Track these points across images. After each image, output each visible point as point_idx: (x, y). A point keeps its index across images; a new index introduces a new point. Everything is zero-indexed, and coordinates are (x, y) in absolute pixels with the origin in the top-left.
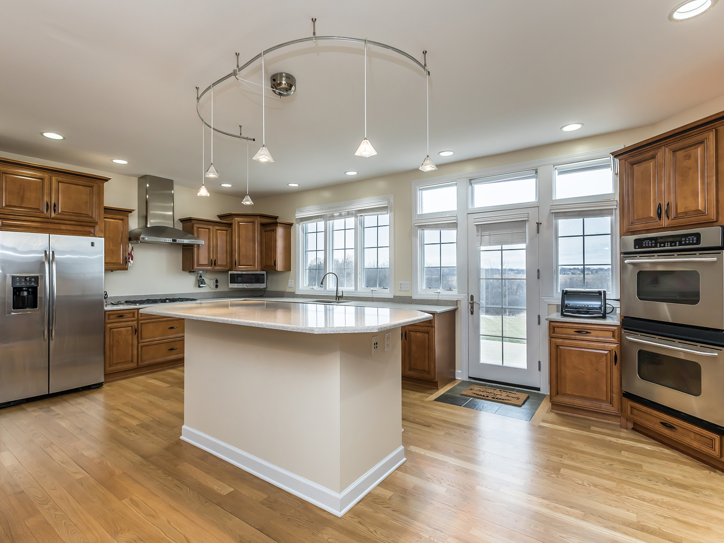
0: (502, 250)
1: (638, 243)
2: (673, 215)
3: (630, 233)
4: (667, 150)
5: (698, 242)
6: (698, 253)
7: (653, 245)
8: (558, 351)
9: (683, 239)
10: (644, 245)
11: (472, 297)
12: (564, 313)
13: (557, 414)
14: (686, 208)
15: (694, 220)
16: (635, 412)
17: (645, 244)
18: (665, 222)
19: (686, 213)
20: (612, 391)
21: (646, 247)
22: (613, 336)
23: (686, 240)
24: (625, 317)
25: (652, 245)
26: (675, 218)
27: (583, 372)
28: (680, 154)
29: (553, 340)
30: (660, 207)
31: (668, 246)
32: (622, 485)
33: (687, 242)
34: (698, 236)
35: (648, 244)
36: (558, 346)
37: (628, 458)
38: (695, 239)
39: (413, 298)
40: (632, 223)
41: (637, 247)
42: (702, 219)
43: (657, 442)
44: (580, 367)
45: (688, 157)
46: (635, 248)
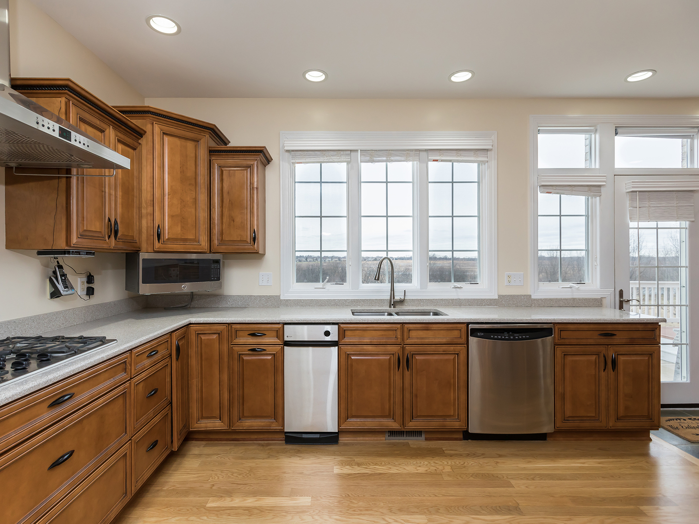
0: (657, 228)
11: (621, 293)
39: (533, 297)
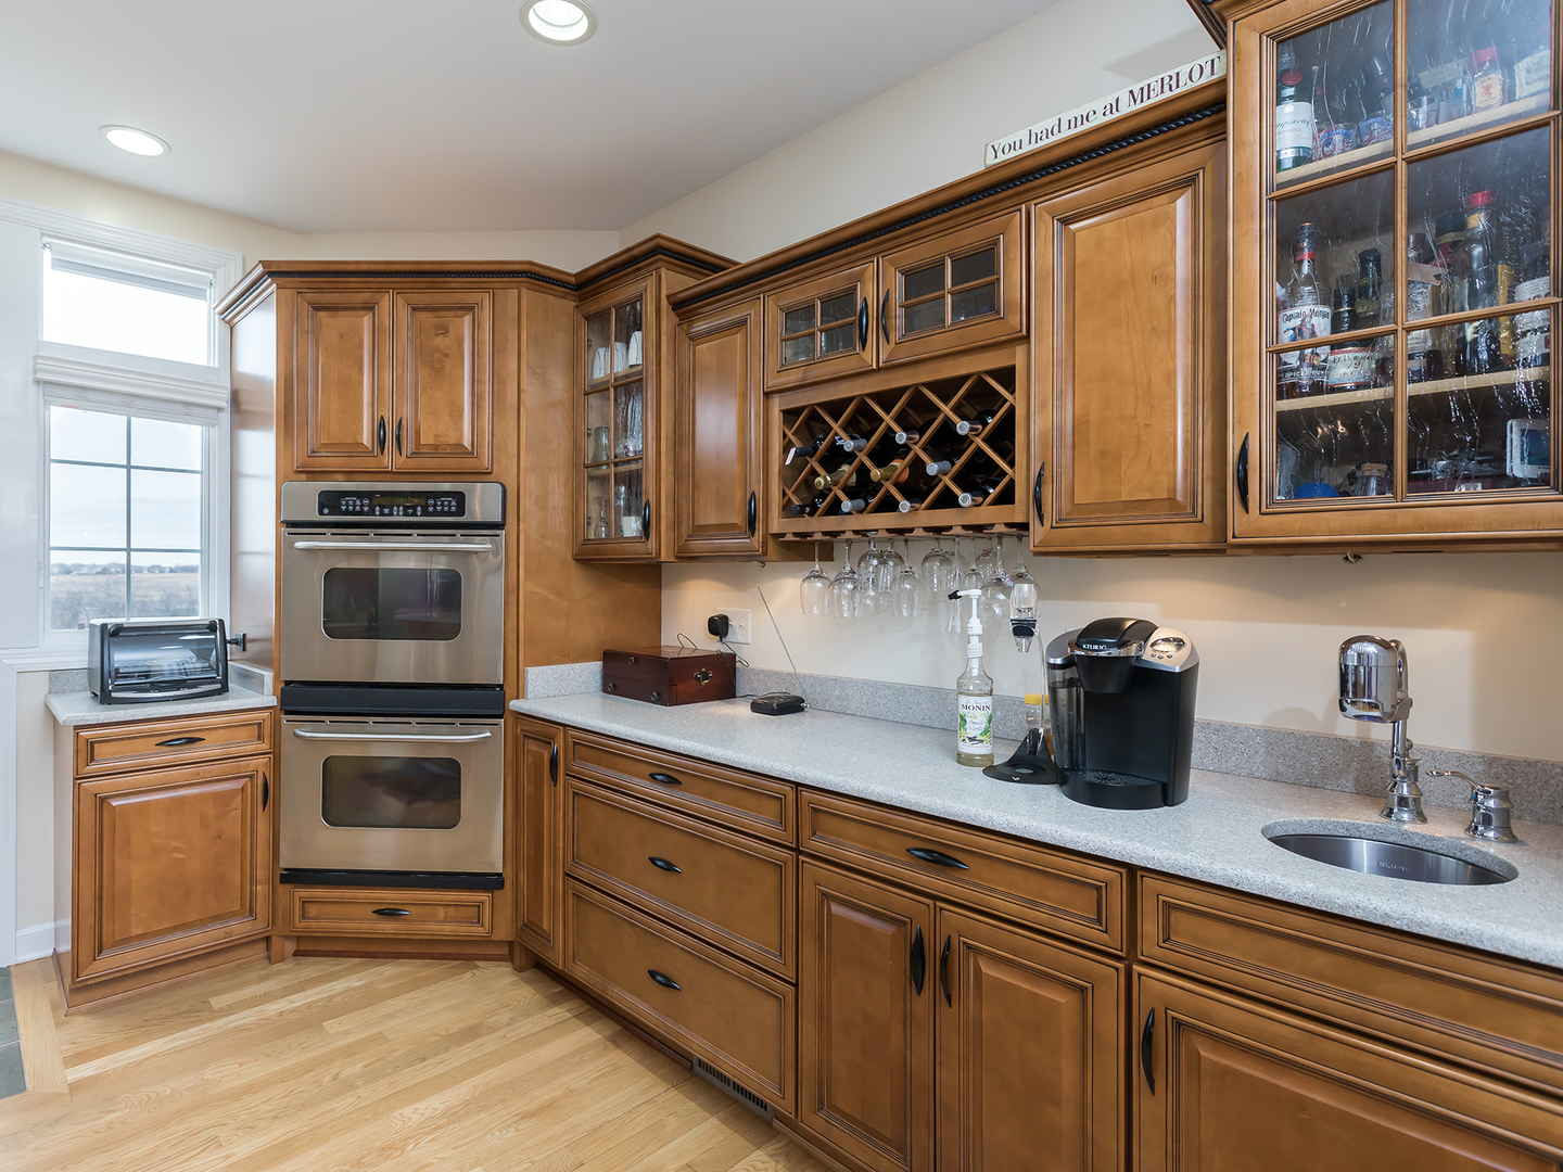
1: (330, 501)
2: (408, 447)
3: (304, 476)
4: (400, 301)
5: (461, 511)
6: (459, 532)
7: (366, 509)
8: (105, 814)
9: (431, 502)
10: (344, 508)
12: (113, 695)
13: (90, 1012)
14: (437, 436)
15: (452, 464)
16: (313, 910)
17: (347, 505)
18: (390, 460)
19: (436, 447)
20: (253, 881)
21: (347, 513)
22: (260, 737)
23: (435, 505)
24: (287, 683)
25: (361, 508)
26: (415, 454)
27: (180, 856)
28: (427, 318)
29: (86, 784)
30: (382, 425)
31: (398, 515)
32: (396, 1114)
33: (439, 508)
34: (460, 497)
35: (354, 506)
36: (103, 799)
37: (347, 1033)
38: (453, 503)
40: (314, 452)
41: (326, 511)
42: (467, 464)
43: (357, 960)
44: (175, 844)
45: (444, 330)
46: (321, 513)
